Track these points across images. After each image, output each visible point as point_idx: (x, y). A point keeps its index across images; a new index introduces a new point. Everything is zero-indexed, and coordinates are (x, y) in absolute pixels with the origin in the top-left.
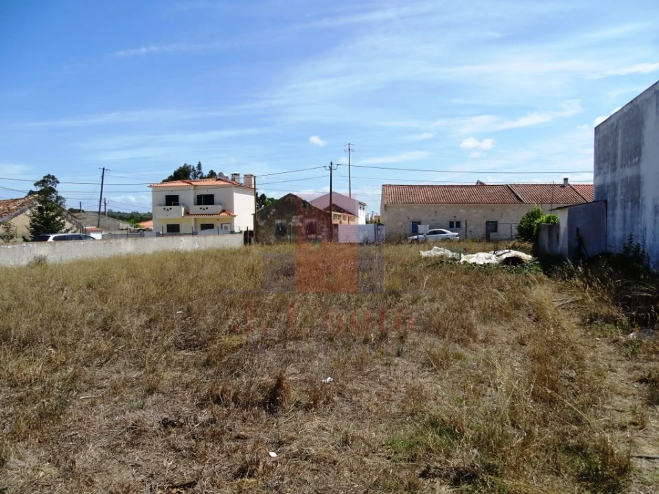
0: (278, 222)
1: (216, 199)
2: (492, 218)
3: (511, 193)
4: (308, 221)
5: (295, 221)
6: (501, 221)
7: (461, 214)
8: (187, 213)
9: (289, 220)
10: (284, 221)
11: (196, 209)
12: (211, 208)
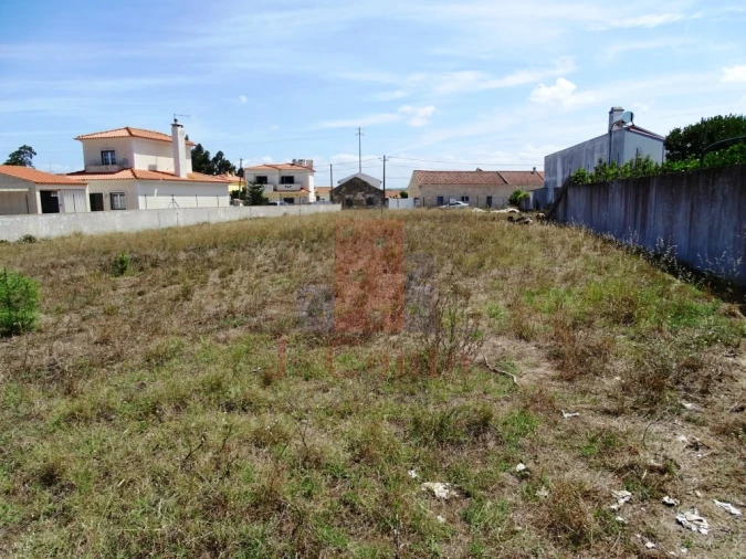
0: (347, 196)
1: (296, 180)
2: (489, 195)
3: (500, 178)
4: (368, 196)
5: (360, 196)
6: (494, 196)
7: (469, 191)
8: (275, 190)
9: (355, 195)
10: (352, 196)
11: (282, 187)
12: (294, 186)
